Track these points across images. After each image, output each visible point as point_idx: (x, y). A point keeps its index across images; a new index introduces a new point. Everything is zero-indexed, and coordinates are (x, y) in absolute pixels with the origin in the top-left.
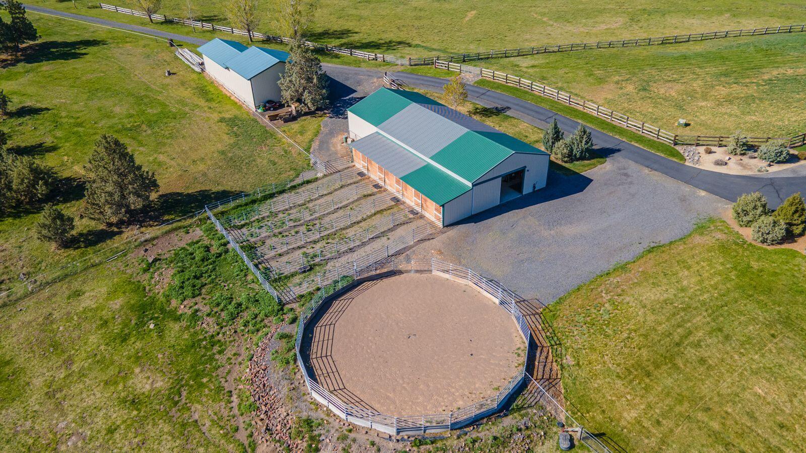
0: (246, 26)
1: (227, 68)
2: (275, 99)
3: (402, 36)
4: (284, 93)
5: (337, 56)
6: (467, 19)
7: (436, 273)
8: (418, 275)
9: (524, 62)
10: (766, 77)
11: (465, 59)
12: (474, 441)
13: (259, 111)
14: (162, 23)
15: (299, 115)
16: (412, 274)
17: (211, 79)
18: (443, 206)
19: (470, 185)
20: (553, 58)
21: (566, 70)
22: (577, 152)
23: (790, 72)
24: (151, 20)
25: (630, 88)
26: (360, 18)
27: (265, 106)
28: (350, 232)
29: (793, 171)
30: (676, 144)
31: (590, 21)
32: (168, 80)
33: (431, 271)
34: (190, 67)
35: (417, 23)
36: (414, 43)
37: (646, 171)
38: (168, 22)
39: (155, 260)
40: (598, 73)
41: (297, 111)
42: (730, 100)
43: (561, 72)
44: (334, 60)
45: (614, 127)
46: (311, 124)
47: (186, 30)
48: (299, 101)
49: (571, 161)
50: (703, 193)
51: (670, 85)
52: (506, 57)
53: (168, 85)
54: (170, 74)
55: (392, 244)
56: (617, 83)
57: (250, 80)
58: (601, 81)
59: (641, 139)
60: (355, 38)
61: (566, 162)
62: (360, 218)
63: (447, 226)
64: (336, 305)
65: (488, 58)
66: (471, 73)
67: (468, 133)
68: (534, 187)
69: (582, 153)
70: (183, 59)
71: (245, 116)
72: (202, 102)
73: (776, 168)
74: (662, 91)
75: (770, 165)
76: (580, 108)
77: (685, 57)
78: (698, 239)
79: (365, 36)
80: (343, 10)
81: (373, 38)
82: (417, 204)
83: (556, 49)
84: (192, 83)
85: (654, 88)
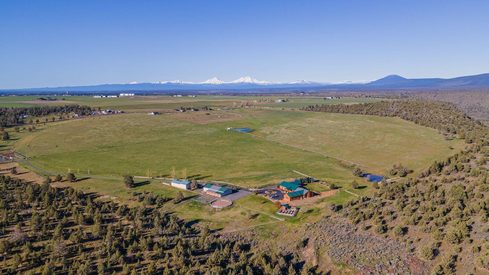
1: (179, 184)
2: (190, 188)
7: (220, 200)
8: (218, 201)
10: (261, 180)
13: (188, 189)
18: (220, 194)
19: (223, 192)
20: (231, 179)
21: (233, 181)
24: (150, 179)
25: (243, 182)
29: (261, 189)
30: (248, 188)
32: (166, 187)
37: (244, 191)
45: (240, 187)
46: (197, 190)
48: (194, 188)
49: (236, 190)
50: (250, 192)
51: (248, 182)
52: (223, 180)
55: (215, 199)
56: (241, 182)
58: (238, 182)
59: (243, 188)
62: (210, 198)
63: (222, 197)
65: (221, 180)
70: (165, 184)
71: (186, 190)
75: (258, 189)
78: (249, 196)
82: (217, 196)
84: (171, 187)
85: (246, 182)
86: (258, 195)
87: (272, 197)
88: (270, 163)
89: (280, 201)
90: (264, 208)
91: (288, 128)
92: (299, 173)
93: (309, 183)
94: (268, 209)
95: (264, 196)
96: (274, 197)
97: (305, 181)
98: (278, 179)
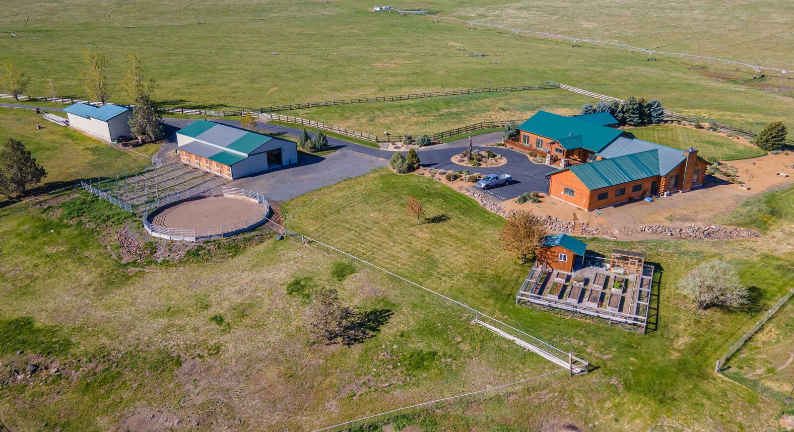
0: (101, 98)
1: (89, 118)
2: (127, 135)
3: (222, 102)
4: (132, 129)
5: (172, 114)
6: (270, 92)
7: (227, 196)
8: (216, 198)
9: (301, 112)
10: (440, 113)
11: (262, 111)
12: (234, 240)
13: (115, 143)
14: (27, 101)
15: (144, 142)
16: (212, 198)
17: (74, 129)
18: (231, 166)
19: (246, 155)
20: (321, 109)
21: (328, 114)
22: (318, 146)
23: (455, 110)
24: (18, 100)
25: (364, 120)
26: (191, 94)
27: (118, 139)
28: (177, 187)
29: (431, 148)
30: (378, 142)
31: (353, 91)
32: (40, 131)
33: (223, 195)
34: (56, 124)
35: (233, 95)
36: (229, 105)
37: (357, 153)
38: (31, 100)
39: (49, 208)
40: (347, 114)
41: (142, 140)
42: (416, 124)
43: (325, 115)
44: (171, 116)
45: (347, 137)
46: (152, 148)
47: (49, 104)
48: (143, 134)
49: (316, 151)
50: (382, 159)
51: (386, 118)
52: (291, 109)
53: (40, 134)
54: (40, 127)
55: (202, 188)
56: (357, 118)
57: (107, 121)
58: (348, 118)
59: (360, 141)
60: (187, 104)
61: (313, 152)
62: (183, 181)
63: (235, 179)
64: (166, 210)
65: (278, 110)
66: (265, 117)
67: (248, 134)
68: (290, 162)
69: (321, 146)
70: (49, 120)
71: (103, 146)
72: (69, 141)
73: (423, 148)
74: (381, 121)
75: (420, 147)
76: (330, 130)
77: (402, 106)
78: (372, 175)
79: (194, 103)
80: (178, 90)
81: (198, 104)
82: (218, 171)
83: (324, 104)
84: (59, 132)
85: (377, 120)
86: (416, 173)
87: (483, 185)
88: (474, 67)
89: (530, 207)
90: (436, 253)
91: (520, 9)
92: (587, 93)
93: (642, 124)
94: (462, 259)
95: (444, 180)
96: (496, 186)
97: (627, 115)
98: (509, 110)
